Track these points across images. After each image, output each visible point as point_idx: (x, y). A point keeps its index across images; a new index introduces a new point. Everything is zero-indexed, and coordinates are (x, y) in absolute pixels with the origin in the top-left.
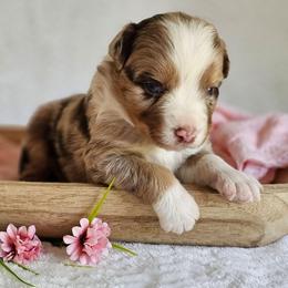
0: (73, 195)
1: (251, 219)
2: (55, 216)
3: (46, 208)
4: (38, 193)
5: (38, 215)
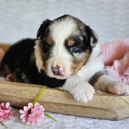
0: (26, 90)
1: (108, 108)
2: (18, 99)
3: (14, 95)
4: (10, 88)
5: (11, 98)
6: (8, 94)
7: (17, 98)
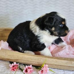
6: (31, 60)
7: (36, 62)
